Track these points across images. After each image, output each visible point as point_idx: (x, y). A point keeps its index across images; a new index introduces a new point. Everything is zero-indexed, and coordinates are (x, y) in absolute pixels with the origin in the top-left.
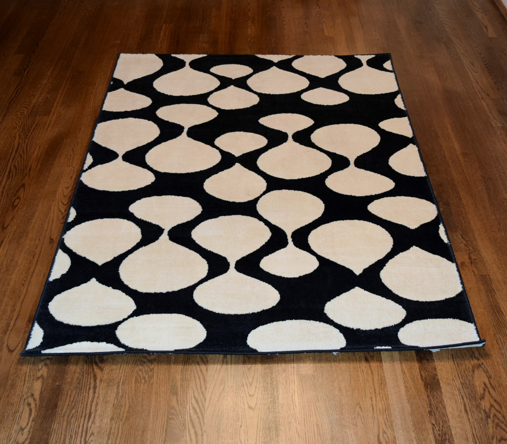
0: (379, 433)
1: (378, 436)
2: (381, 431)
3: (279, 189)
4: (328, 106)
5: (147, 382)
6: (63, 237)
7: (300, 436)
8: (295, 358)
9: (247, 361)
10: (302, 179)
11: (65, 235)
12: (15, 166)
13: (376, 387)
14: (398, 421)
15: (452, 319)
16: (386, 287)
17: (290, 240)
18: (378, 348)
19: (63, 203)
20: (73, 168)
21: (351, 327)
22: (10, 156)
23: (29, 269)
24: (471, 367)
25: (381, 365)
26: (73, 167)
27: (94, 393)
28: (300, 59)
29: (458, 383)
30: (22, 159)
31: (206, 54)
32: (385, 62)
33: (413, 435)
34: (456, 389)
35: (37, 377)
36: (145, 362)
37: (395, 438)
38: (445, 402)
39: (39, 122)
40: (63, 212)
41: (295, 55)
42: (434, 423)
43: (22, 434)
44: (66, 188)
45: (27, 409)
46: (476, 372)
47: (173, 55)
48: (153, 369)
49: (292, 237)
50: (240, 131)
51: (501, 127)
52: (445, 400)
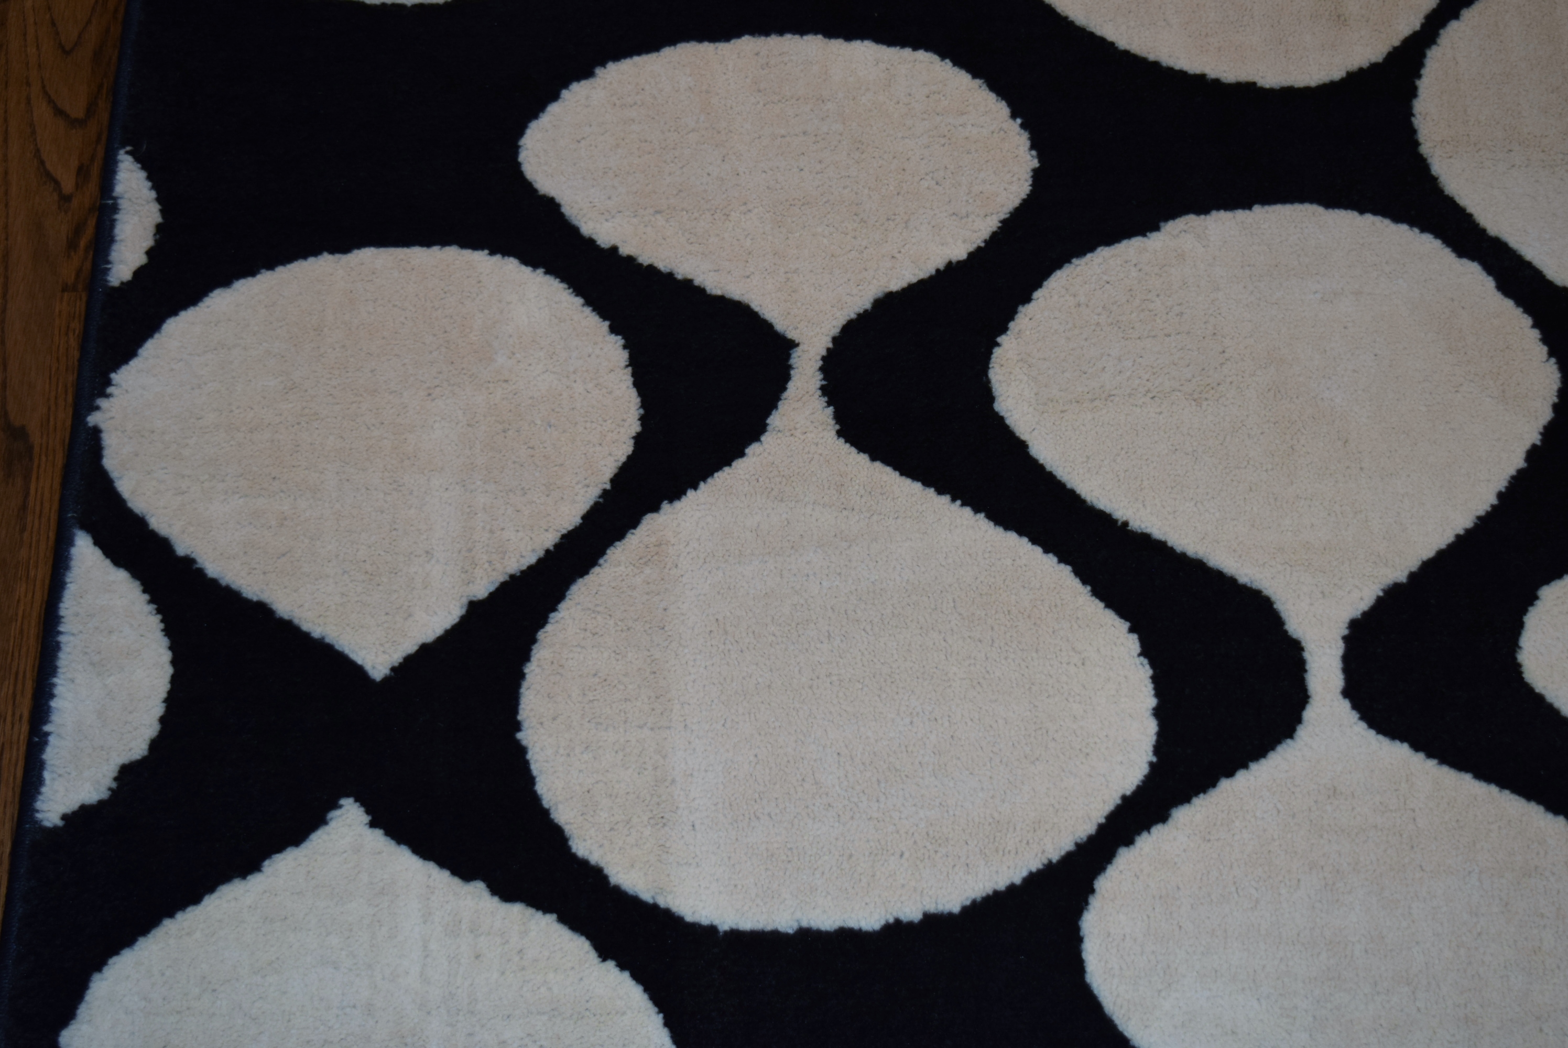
6: (93, 419)
11: (102, 403)
19: (59, 112)
40: (68, 184)
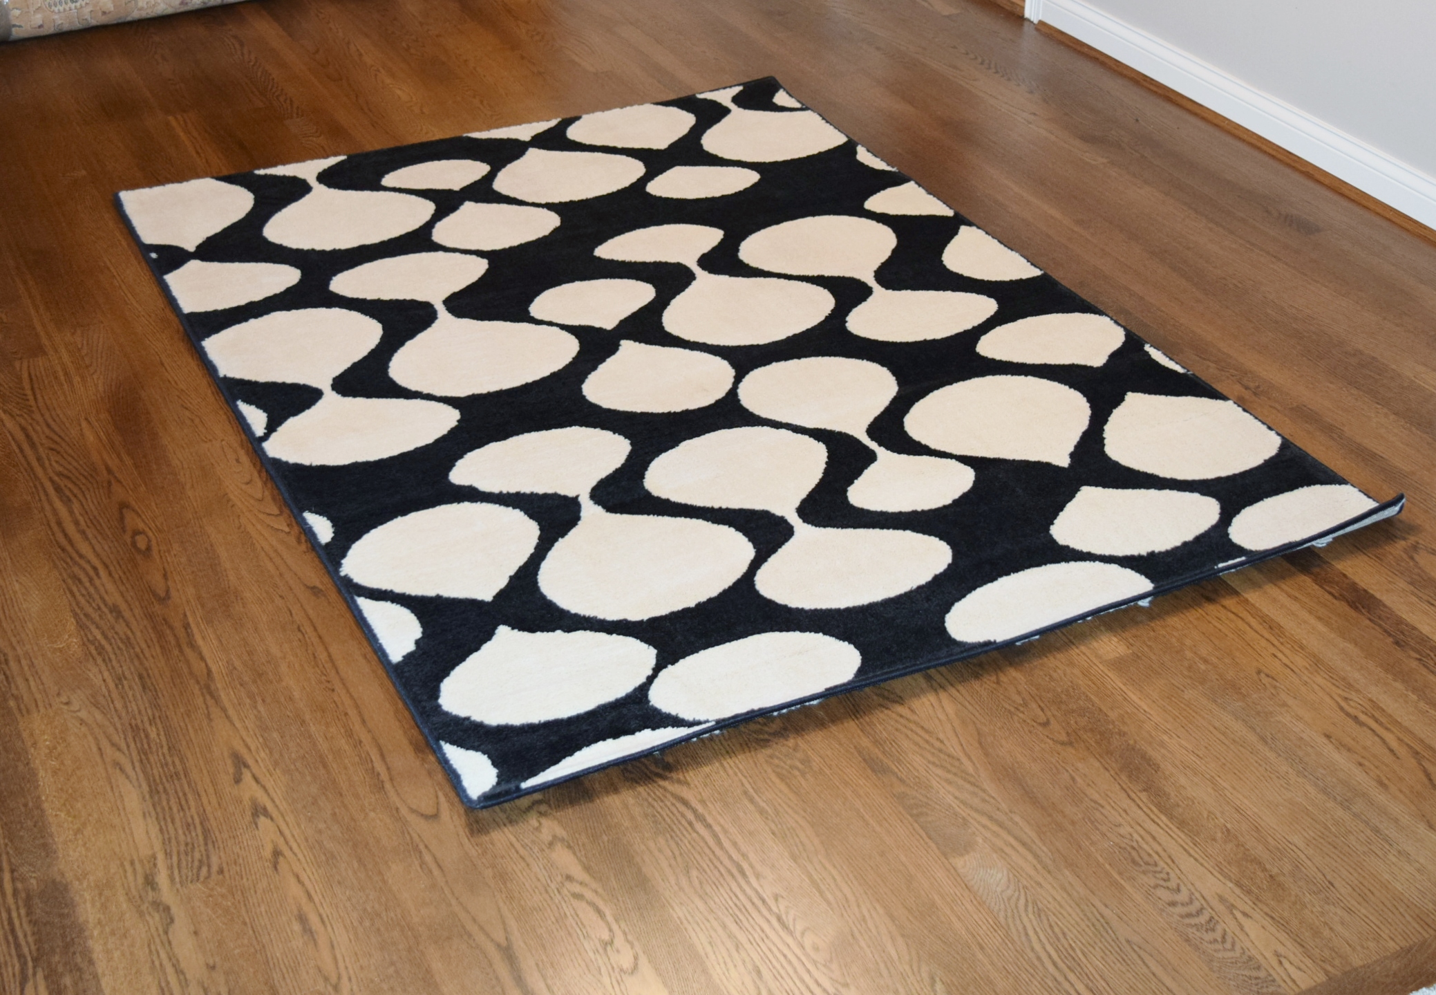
0: (1337, 702)
1: (1342, 709)
2: (1339, 700)
3: (765, 365)
4: (723, 197)
5: (807, 770)
6: (342, 574)
7: (1201, 756)
8: (1071, 638)
9: (980, 672)
10: (795, 336)
11: (342, 569)
12: (60, 474)
13: (1267, 635)
14: (1355, 676)
15: (1305, 487)
16: (1138, 471)
17: (873, 445)
18: (1221, 565)
19: (269, 514)
20: (223, 443)
21: (1136, 553)
22: (25, 457)
23: (315, 657)
24: (1402, 553)
25: (1242, 598)
26: (222, 440)
27: (708, 826)
28: (577, 123)
29: (1402, 584)
30: (65, 455)
31: (344, 155)
32: (773, 95)
33: (1398, 685)
34: (1409, 594)
35: (546, 843)
36: (768, 741)
37: (1371, 700)
38: (1408, 620)
39: (33, 373)
41: (559, 119)
42: (1418, 656)
43: (618, 951)
44: (247, 483)
45: (581, 907)
46: (1417, 557)
47: (261, 172)
48: (797, 745)
49: (872, 440)
50: (572, 281)
51: (1109, 162)
52: (1404, 617)
